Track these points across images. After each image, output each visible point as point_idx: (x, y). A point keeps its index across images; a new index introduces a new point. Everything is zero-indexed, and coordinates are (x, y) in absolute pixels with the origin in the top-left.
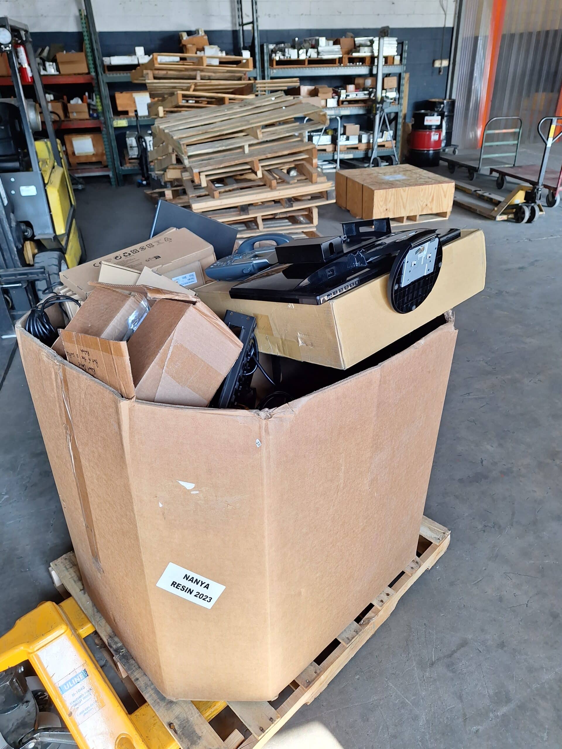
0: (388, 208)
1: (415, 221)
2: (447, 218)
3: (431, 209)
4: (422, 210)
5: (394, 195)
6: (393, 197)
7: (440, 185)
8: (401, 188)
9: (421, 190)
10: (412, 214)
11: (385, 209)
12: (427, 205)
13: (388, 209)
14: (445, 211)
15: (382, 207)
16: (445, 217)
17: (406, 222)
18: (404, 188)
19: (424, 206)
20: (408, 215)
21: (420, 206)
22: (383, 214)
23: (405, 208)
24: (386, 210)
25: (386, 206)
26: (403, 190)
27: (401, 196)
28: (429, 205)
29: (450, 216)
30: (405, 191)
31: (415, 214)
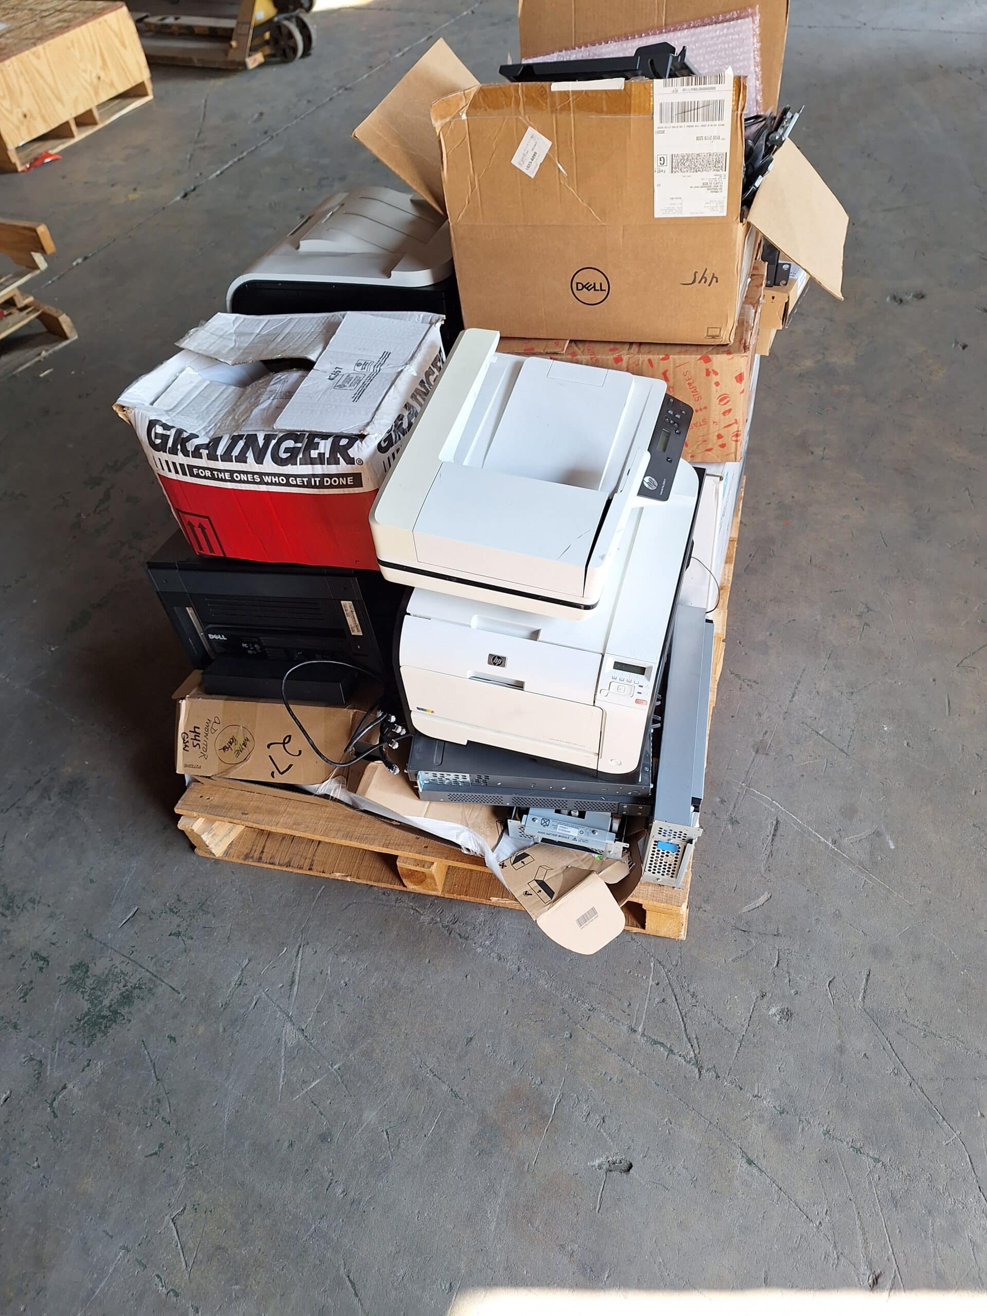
0: (25, 110)
1: (95, 123)
2: (150, 97)
3: (112, 85)
4: (96, 93)
5: (22, 73)
6: (21, 80)
7: (101, 19)
8: (27, 53)
9: (70, 45)
10: (81, 110)
11: (21, 116)
12: (99, 78)
13: (28, 116)
14: (139, 81)
15: (11, 112)
16: (146, 95)
17: (80, 133)
18: (34, 49)
19: (95, 81)
20: (74, 115)
21: (88, 87)
22: (24, 130)
23: (59, 99)
24: (25, 116)
25: (19, 106)
26: (34, 53)
27: (39, 73)
28: (102, 74)
29: (153, 90)
30: (38, 57)
31: (88, 108)
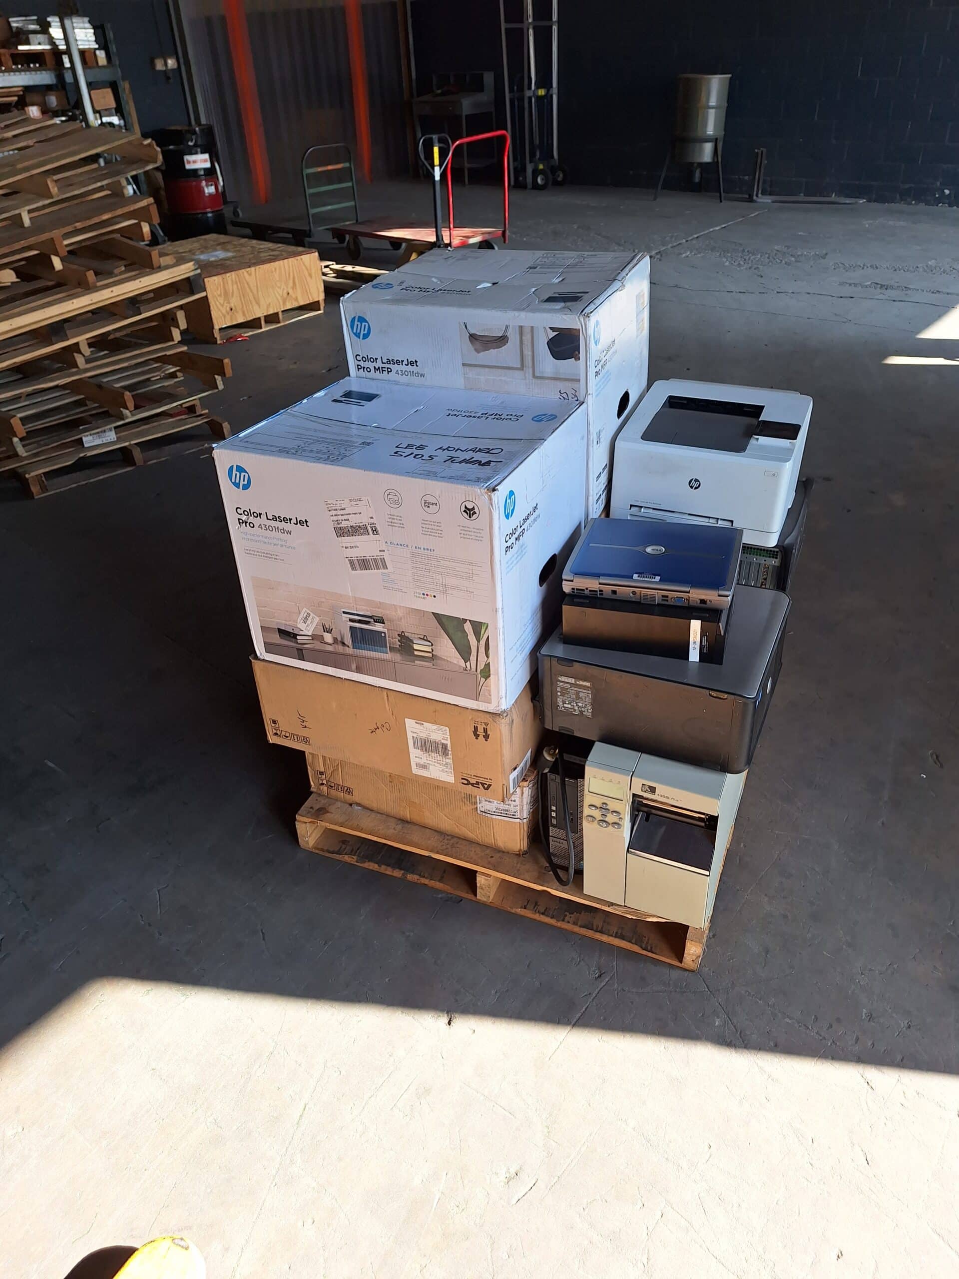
0: (232, 305)
1: (279, 322)
2: (322, 312)
3: (296, 299)
4: (284, 303)
5: (236, 283)
6: (235, 286)
7: (299, 258)
8: (243, 270)
9: (274, 270)
10: (271, 312)
11: (228, 309)
12: (288, 294)
13: (234, 308)
14: (316, 300)
15: (222, 305)
16: (319, 310)
17: (265, 327)
18: (249, 269)
19: (285, 295)
20: (265, 314)
21: (279, 298)
22: (228, 317)
23: (258, 303)
24: (231, 309)
25: (229, 303)
26: (247, 272)
27: (248, 284)
28: (291, 292)
29: (324, 307)
30: (250, 275)
31: (276, 311)
